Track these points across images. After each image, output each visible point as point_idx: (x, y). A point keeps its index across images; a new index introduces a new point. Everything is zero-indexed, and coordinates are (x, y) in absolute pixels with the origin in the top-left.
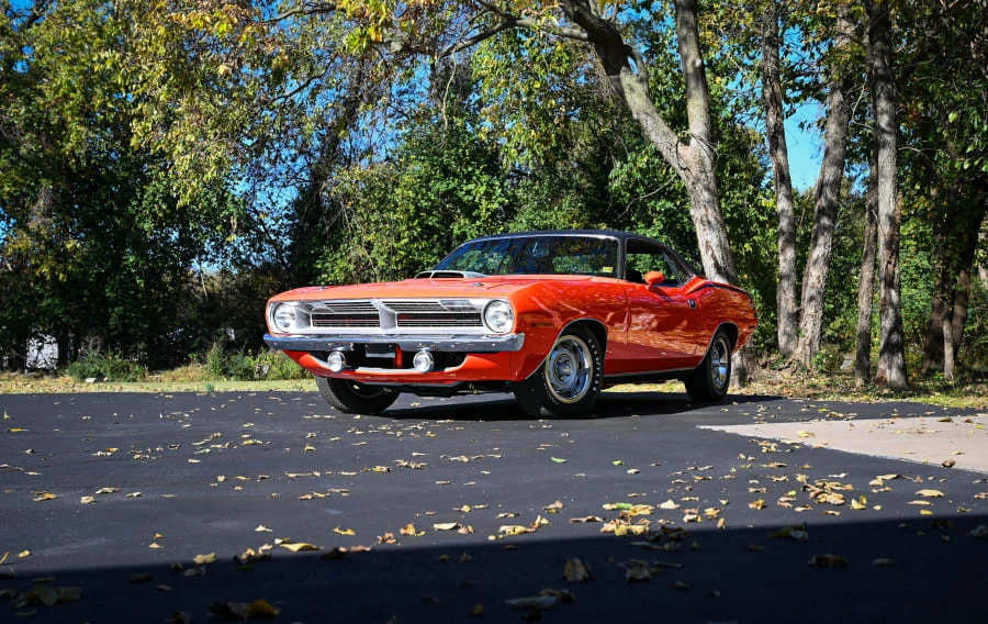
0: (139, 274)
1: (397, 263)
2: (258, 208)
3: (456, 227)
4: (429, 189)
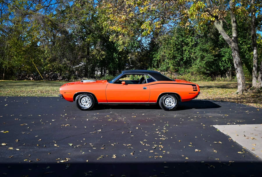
0: (117, 58)
1: (171, 56)
2: (143, 43)
3: (184, 48)
4: (178, 40)
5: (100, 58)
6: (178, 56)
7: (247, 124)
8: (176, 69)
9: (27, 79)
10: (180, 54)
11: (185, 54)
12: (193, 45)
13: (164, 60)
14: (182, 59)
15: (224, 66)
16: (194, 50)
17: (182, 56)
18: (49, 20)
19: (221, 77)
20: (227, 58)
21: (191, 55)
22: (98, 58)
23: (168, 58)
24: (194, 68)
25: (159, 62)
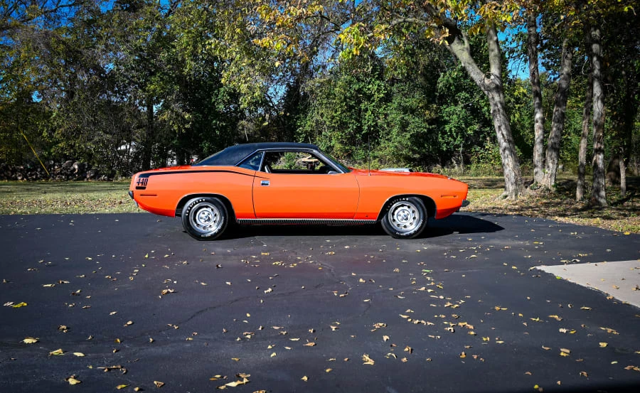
1: (335, 123)
3: (364, 105)
4: (351, 88)
5: (179, 127)
6: (350, 123)
7: (607, 261)
8: (347, 151)
9: (9, 178)
10: (356, 119)
11: (365, 119)
12: (381, 100)
13: (320, 133)
14: (359, 129)
15: (448, 144)
16: (384, 109)
17: (360, 122)
18: (59, 41)
19: (443, 167)
20: (454, 127)
21: (379, 121)
22: (176, 128)
23: (329, 127)
24: (387, 148)
25: (310, 135)
